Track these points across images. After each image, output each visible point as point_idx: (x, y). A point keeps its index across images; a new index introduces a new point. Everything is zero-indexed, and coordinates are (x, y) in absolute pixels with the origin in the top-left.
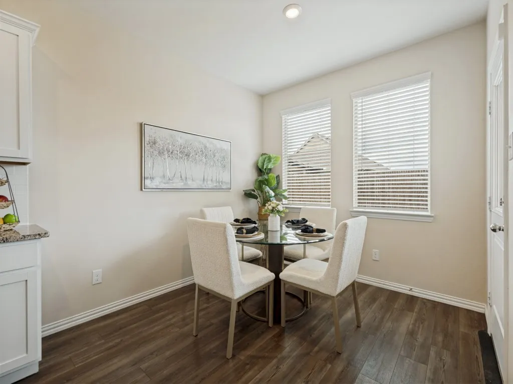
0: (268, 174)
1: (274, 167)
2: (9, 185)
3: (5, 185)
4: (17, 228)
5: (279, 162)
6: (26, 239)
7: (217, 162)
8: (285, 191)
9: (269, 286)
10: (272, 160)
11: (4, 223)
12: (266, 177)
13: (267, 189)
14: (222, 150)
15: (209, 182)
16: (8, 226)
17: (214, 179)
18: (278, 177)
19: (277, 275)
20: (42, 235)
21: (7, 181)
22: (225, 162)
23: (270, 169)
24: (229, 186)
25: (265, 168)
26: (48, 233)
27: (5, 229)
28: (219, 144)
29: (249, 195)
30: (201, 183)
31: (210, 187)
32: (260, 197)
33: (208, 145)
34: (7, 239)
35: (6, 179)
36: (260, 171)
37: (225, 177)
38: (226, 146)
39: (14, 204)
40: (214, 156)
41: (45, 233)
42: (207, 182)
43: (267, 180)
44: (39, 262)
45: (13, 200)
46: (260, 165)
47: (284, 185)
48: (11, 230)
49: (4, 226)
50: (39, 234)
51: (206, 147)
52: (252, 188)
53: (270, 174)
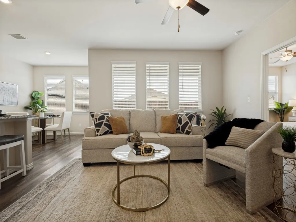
0: (37, 99)
1: (40, 97)
5: (43, 95)
7: (10, 93)
8: (46, 106)
9: (40, 132)
10: (40, 94)
12: (37, 101)
13: (38, 105)
14: (13, 88)
15: (6, 102)
17: (9, 101)
18: (43, 101)
19: (43, 129)
22: (14, 94)
23: (38, 98)
24: (17, 104)
25: (36, 97)
28: (11, 86)
29: (26, 108)
30: (2, 102)
31: (7, 104)
32: (33, 109)
33: (5, 86)
36: (33, 98)
37: (14, 100)
38: (14, 87)
40: (9, 91)
42: (5, 102)
43: (37, 102)
46: (33, 95)
47: (46, 104)
51: (4, 87)
52: (29, 105)
53: (39, 100)
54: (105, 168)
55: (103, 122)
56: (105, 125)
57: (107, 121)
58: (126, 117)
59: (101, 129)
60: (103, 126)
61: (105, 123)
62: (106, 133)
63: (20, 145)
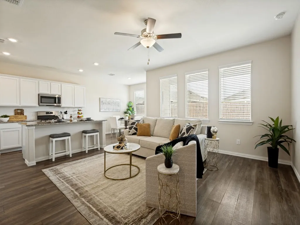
10: (131, 104)
13: (129, 111)
17: (116, 109)
18: (133, 108)
22: (118, 105)
24: (120, 111)
30: (113, 110)
31: (115, 111)
43: (129, 109)
47: (135, 110)
51: (114, 101)
52: (126, 111)
54: (139, 159)
55: (133, 126)
56: (135, 128)
57: (136, 126)
58: (152, 124)
59: (131, 131)
60: (133, 129)
61: (134, 127)
62: (134, 134)
63: (97, 135)
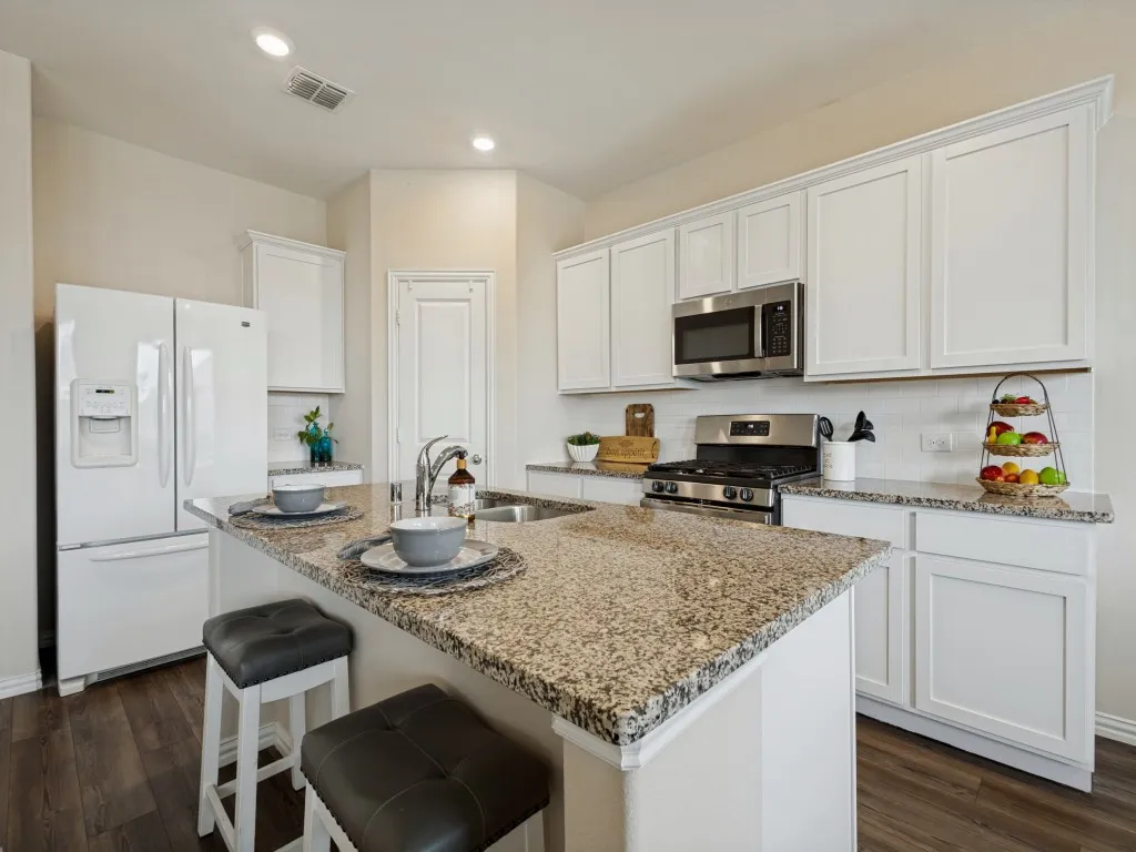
2: (1050, 414)
3: (1043, 415)
4: (1065, 494)
6: (1064, 517)
11: (1040, 483)
16: (1044, 489)
20: (1097, 517)
21: (1047, 406)
26: (1111, 516)
27: (1040, 494)
34: (1030, 511)
35: (1043, 402)
39: (1057, 450)
41: (1104, 515)
44: (1091, 570)
45: (1055, 441)
48: (1052, 497)
49: (1038, 487)
50: (1090, 513)
